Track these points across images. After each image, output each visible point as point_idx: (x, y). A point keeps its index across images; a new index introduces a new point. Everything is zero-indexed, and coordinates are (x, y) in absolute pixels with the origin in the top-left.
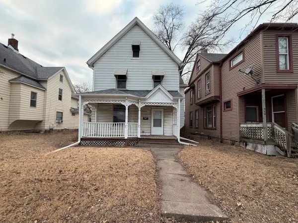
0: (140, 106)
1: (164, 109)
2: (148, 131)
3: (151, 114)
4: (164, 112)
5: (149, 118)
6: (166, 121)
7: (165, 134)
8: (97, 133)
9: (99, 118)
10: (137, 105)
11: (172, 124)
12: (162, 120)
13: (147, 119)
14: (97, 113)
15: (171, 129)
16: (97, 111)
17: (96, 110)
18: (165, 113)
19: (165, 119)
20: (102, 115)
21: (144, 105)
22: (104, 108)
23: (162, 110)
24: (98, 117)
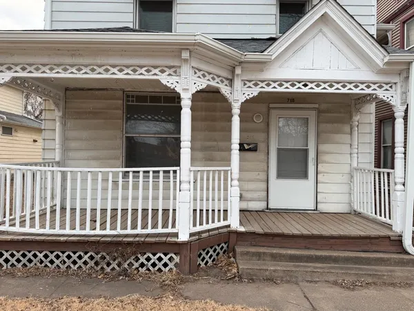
0: (238, 95)
1: (319, 112)
2: (256, 195)
3: (267, 131)
4: (318, 123)
5: (261, 146)
6: (326, 158)
7: (322, 207)
8: (63, 199)
9: (73, 144)
10: (225, 90)
11: (347, 169)
12: (312, 155)
13: (254, 149)
14: (64, 125)
15: (345, 188)
16: (64, 118)
17: (58, 114)
18: (323, 126)
19: (323, 147)
20: (85, 134)
21: (255, 92)
22: (92, 105)
23: (312, 116)
24: (65, 139)
